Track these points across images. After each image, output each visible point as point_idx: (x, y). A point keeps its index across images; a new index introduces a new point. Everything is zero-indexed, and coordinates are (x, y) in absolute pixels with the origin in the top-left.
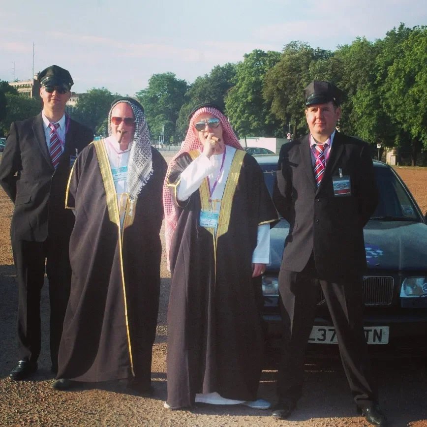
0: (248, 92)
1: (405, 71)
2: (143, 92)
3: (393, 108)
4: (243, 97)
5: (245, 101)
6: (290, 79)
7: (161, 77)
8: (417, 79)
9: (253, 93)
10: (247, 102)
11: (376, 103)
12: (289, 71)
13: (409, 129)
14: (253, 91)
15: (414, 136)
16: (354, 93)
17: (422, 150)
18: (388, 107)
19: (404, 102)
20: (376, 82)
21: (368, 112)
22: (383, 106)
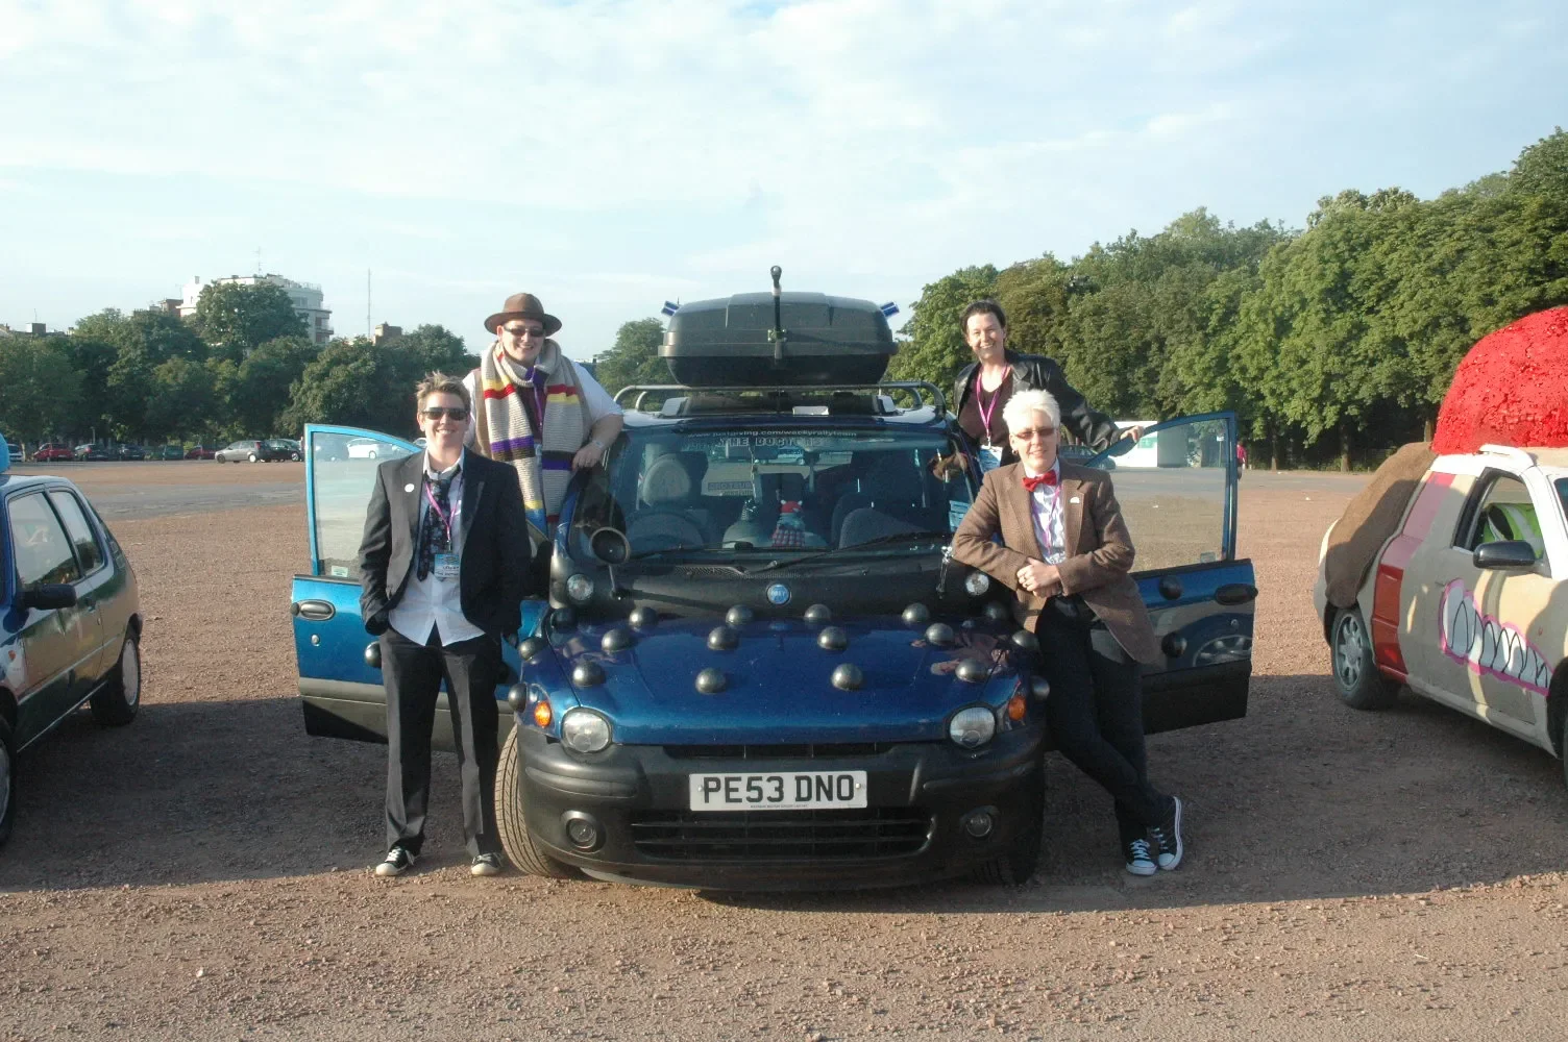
0: (945, 349)
1: (1273, 310)
2: (607, 353)
3: (1252, 372)
4: (934, 359)
5: (940, 365)
6: (1029, 327)
7: (640, 327)
8: (1297, 324)
9: (955, 352)
10: (944, 368)
11: (1222, 364)
12: (1028, 314)
13: (1279, 408)
14: (954, 347)
15: (1292, 420)
16: (1161, 349)
17: (1305, 442)
18: (1243, 370)
19: (1276, 364)
20: (1209, 330)
21: (1206, 380)
22: (1233, 371)
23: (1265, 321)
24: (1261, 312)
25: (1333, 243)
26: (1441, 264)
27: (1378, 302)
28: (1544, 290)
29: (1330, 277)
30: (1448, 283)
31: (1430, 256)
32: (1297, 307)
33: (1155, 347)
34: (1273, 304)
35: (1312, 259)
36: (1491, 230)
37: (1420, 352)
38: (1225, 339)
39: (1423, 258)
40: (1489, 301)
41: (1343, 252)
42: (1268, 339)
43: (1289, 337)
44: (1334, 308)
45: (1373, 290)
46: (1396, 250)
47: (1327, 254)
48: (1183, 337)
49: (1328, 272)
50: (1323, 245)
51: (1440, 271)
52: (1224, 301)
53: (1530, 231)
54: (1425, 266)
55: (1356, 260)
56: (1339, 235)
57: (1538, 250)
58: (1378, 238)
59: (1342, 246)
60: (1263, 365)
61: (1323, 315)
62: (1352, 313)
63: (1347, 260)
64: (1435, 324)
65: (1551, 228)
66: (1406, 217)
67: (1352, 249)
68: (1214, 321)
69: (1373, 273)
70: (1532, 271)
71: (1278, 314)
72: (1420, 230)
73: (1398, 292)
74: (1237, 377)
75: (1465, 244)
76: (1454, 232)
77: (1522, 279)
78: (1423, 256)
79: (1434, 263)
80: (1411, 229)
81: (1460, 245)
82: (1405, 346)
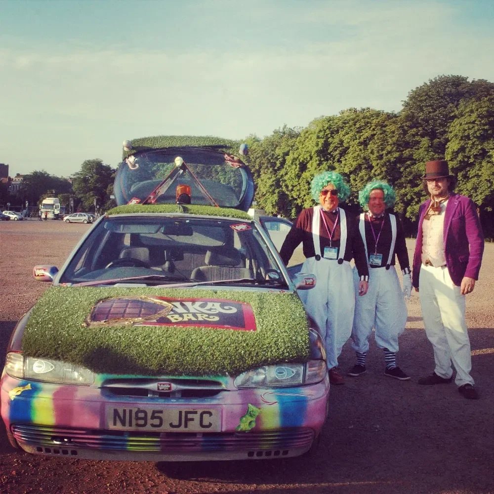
23: (296, 165)
24: (295, 159)
25: (324, 130)
26: (365, 141)
27: (340, 157)
28: (403, 154)
29: (320, 145)
30: (368, 150)
31: (360, 138)
32: (309, 159)
33: (256, 175)
34: (300, 157)
35: (314, 137)
36: (386, 126)
37: (355, 180)
38: (282, 172)
39: (358, 138)
40: (380, 157)
41: (329, 134)
42: (297, 172)
43: (305, 172)
44: (322, 159)
45: (338, 152)
46: (348, 134)
47: (321, 134)
48: (266, 170)
49: (319, 143)
50: (320, 131)
51: (365, 143)
52: (281, 155)
53: (399, 127)
54: (358, 141)
55: (333, 138)
56: (327, 126)
57: (402, 136)
58: (342, 128)
59: (328, 132)
60: (294, 185)
61: (318, 162)
62: (331, 162)
63: (330, 138)
64: (359, 168)
65: (408, 126)
66: (353, 119)
67: (332, 133)
68: (278, 165)
69: (338, 144)
70: (399, 145)
71: (301, 161)
72: (358, 126)
73: (348, 153)
74: (284, 189)
75: (375, 132)
76: (371, 126)
77: (394, 149)
78: (357, 137)
79: (362, 140)
80: (355, 125)
81: (372, 133)
82: (349, 177)
